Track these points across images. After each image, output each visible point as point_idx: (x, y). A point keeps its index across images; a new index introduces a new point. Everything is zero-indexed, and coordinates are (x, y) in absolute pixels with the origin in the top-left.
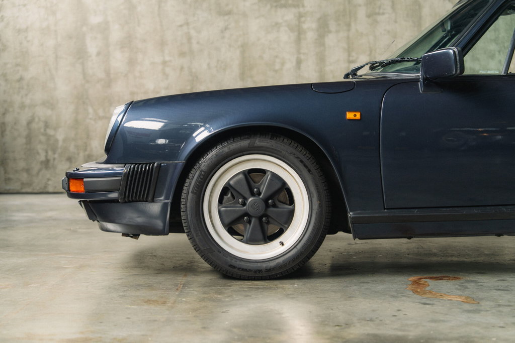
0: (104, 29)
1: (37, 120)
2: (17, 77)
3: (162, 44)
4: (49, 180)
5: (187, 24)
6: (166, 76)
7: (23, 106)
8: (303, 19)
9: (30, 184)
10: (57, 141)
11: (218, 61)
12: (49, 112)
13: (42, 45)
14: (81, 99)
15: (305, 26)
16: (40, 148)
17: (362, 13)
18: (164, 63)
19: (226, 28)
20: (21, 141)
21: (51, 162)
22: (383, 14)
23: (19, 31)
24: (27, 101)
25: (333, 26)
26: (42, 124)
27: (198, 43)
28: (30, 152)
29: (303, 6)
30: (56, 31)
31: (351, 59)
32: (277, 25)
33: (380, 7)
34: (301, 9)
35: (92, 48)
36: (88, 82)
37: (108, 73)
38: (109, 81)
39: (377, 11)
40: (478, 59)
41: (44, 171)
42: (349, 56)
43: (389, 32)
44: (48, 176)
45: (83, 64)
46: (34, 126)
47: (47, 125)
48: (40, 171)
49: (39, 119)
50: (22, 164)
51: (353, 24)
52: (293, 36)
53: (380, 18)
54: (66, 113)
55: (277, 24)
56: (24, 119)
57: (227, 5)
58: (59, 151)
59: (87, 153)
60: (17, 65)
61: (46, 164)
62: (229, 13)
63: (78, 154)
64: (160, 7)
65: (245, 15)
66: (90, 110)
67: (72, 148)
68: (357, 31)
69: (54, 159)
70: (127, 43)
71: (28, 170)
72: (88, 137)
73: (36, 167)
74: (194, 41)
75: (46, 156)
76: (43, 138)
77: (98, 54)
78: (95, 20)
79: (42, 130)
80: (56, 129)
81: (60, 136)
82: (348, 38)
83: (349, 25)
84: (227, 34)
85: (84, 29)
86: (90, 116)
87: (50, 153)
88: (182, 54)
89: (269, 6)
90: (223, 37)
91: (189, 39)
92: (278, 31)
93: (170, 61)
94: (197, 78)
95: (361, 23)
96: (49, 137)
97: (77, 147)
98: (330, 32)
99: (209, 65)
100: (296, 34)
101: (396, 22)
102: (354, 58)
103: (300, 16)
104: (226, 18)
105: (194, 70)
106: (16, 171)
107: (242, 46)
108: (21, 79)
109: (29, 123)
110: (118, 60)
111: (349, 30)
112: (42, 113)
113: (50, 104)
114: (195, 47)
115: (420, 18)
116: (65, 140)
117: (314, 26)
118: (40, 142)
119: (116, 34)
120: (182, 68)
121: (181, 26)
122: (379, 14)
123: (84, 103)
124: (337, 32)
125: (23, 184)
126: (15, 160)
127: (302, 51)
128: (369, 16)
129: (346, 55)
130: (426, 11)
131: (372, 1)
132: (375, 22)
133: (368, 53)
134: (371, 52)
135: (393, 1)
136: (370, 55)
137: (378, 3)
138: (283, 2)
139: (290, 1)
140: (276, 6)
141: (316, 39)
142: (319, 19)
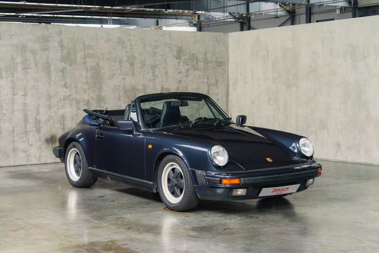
17: (19, 67)
22: (31, 68)
25: (4, 74)
31: (14, 93)
33: (29, 65)
39: (27, 66)
40: (79, 93)
42: (13, 91)
43: (34, 78)
51: (15, 74)
53: (29, 71)
68: (17, 77)
82: (13, 81)
83: (13, 74)
95: (19, 73)
98: (2, 78)
101: (37, 73)
111: (13, 77)
115: (50, 71)
122: (29, 68)
124: (7, 78)
128: (23, 70)
129: (12, 90)
130: (52, 67)
131: (25, 61)
132: (27, 73)
133: (23, 89)
134: (25, 89)
135: (35, 62)
136: (24, 90)
137: (28, 62)
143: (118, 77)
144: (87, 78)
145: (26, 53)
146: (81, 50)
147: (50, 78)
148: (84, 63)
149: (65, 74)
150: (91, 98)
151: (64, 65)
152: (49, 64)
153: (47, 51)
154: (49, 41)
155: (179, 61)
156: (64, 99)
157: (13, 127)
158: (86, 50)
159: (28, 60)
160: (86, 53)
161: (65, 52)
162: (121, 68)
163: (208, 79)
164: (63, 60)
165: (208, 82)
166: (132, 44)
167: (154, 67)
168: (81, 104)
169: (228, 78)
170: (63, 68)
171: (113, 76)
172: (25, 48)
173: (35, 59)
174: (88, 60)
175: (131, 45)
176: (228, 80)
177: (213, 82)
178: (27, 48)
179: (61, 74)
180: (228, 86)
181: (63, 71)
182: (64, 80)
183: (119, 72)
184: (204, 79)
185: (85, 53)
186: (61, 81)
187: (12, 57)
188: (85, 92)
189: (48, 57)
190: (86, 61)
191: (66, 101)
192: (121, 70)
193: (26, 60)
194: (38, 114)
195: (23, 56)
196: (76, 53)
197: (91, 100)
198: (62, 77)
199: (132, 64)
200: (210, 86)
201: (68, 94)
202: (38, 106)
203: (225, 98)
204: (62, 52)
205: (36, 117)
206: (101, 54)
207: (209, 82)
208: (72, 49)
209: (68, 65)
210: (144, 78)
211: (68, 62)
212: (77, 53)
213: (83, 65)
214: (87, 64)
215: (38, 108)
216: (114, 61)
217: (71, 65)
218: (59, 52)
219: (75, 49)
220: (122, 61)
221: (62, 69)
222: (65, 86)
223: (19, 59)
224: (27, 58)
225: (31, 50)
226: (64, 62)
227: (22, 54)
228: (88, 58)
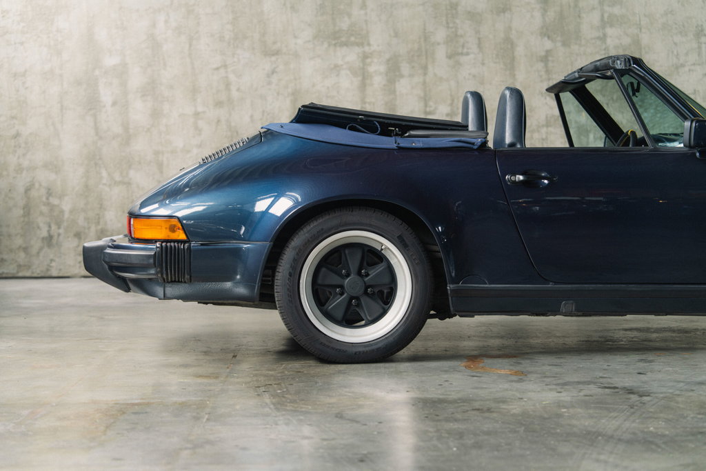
0: (121, 72)
1: (37, 185)
2: (13, 132)
3: (194, 91)
4: (52, 260)
5: (225, 66)
6: (198, 130)
7: (19, 169)
8: (369, 60)
9: (28, 267)
10: (62, 212)
11: (263, 112)
12: (53, 176)
13: (44, 92)
14: (93, 160)
15: (371, 69)
16: (41, 221)
17: (441, 53)
18: (197, 114)
19: (273, 72)
20: (18, 212)
21: (55, 237)
22: (468, 54)
23: (15, 75)
24: (26, 163)
25: (405, 68)
26: (43, 191)
27: (238, 90)
28: (28, 226)
29: (369, 45)
30: (61, 76)
31: (428, 109)
32: (336, 68)
33: (463, 46)
34: (367, 49)
35: (106, 96)
36: (101, 138)
37: (126, 127)
38: (127, 138)
39: (460, 50)
41: (46, 249)
42: (426, 106)
43: (474, 76)
44: (51, 256)
45: (95, 116)
46: (34, 193)
47: (49, 193)
48: (41, 249)
49: (40, 185)
50: (19, 241)
51: (430, 67)
52: (357, 81)
53: (463, 59)
54: (74, 177)
55: (336, 66)
56: (21, 184)
57: (275, 43)
58: (65, 224)
59: (100, 227)
60: (13, 118)
61: (49, 240)
62: (277, 53)
63: (89, 228)
64: (190, 45)
65: (296, 55)
66: (104, 174)
67: (81, 222)
68: (435, 75)
69: (59, 235)
70: (150, 89)
71: (25, 249)
72: (101, 207)
73: (36, 244)
74: (233, 88)
75: (49, 231)
76: (45, 209)
77: (114, 104)
78: (110, 61)
79: (44, 199)
80: (61, 197)
81: (66, 206)
82: (424, 83)
83: (425, 68)
84: (274, 79)
85: (97, 72)
86: (104, 181)
87: (54, 227)
88: (219, 104)
89: (326, 45)
90: (270, 83)
91: (228, 85)
92: (338, 75)
93: (204, 112)
94: (237, 133)
95: (440, 65)
96: (52, 208)
97: (87, 219)
98: (402, 76)
99: (252, 117)
100: (360, 78)
101: (483, 64)
102: (432, 109)
103: (365, 57)
104: (273, 58)
105: (233, 124)
106: (11, 251)
107: (293, 94)
108: (17, 135)
109: (27, 190)
110: (139, 111)
111: (425, 74)
112: (44, 177)
113: (54, 166)
114: (235, 94)
115: (513, 59)
116: (71, 212)
117: (382, 68)
118: (42, 213)
119: (136, 79)
120: (219, 121)
121: (217, 69)
122: (462, 54)
123: (96, 164)
124: (411, 76)
125: (19, 266)
126: (9, 236)
127: (367, 100)
128: (449, 57)
129: (422, 104)
130: (520, 51)
131: (453, 38)
132: (458, 63)
133: (449, 102)
134: (453, 100)
135: (479, 39)
136: (451, 104)
137: (461, 40)
138: (343, 39)
139: (353, 39)
140: (335, 45)
141: (384, 85)
142: (388, 60)
143: (690, 70)
145: (457, 21)
146: (593, 9)
147: (514, 76)
148: (599, 38)
149: (550, 64)
151: (548, 44)
152: (512, 43)
153: (507, 15)
158: (606, 8)
159: (461, 36)
160: (606, 16)
161: (551, 14)
162: (700, 48)
164: (546, 32)
170: (547, 51)
171: (677, 68)
172: (455, 9)
173: (478, 32)
174: (609, 31)
178: (459, 8)
179: (540, 66)
181: (545, 58)
183: (693, 58)
185: (602, 16)
186: (542, 81)
187: (425, 29)
189: (510, 28)
190: (605, 35)
191: (551, 129)
192: (699, 54)
193: (456, 35)
195: (448, 27)
196: (579, 17)
198: (543, 73)
204: (543, 15)
206: (645, 15)
208: (570, 6)
209: (559, 44)
211: (559, 38)
212: (583, 15)
213: (598, 42)
214: (609, 41)
216: (681, 33)
217: (565, 44)
218: (537, 14)
219: (576, 6)
220: (702, 30)
221: (543, 54)
223: (440, 35)
224: (460, 32)
225: (469, 12)
226: (549, 37)
227: (447, 23)
228: (611, 26)
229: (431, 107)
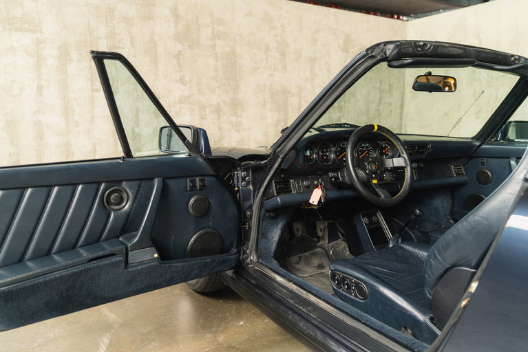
8: (42, 45)
15: (45, 53)
17: (102, 45)
25: (74, 55)
29: (41, 32)
31: (94, 87)
32: (12, 49)
33: (120, 42)
34: (40, 35)
39: (117, 44)
40: (203, 93)
42: (93, 85)
52: (32, 61)
55: (12, 47)
82: (90, 67)
92: (14, 55)
98: (72, 61)
100: (35, 59)
101: (135, 56)
103: (38, 42)
115: (156, 55)
117: (55, 53)
122: (119, 48)
124: (79, 61)
127: (43, 77)
128: (110, 49)
129: (89, 83)
130: (161, 49)
131: (112, 35)
135: (131, 37)
137: (118, 37)
138: (18, 25)
139: (26, 26)
140: (10, 29)
141: (57, 67)
142: (59, 47)
143: (262, 72)
144: (216, 70)
145: (115, 22)
146: (208, 26)
147: (157, 67)
148: (212, 46)
149: (181, 61)
150: (223, 101)
151: (179, 47)
152: (155, 43)
153: (151, 22)
154: (154, 6)
155: (345, 54)
156: (180, 102)
157: (94, 146)
158: (216, 26)
159: (118, 34)
160: (215, 31)
161: (181, 26)
162: (267, 58)
163: (381, 84)
164: (178, 38)
165: (380, 88)
166: (283, 24)
167: (313, 61)
168: (207, 110)
169: (404, 83)
170: (179, 51)
171: (255, 70)
172: (113, 13)
173: (130, 32)
174: (217, 42)
175: (282, 26)
176: (403, 86)
177: (387, 88)
178: (116, 12)
179: (175, 61)
180: (403, 93)
181: (178, 56)
182: (181, 71)
183: (264, 64)
184: (376, 83)
185: (213, 31)
186: (176, 72)
187: (89, 26)
188: (214, 91)
189: (154, 33)
190: (215, 45)
191: (182, 105)
192: (267, 62)
193: (114, 33)
194: (138, 124)
195: (107, 26)
196: (199, 30)
197: (222, 105)
198: (176, 67)
199: (283, 54)
200: (383, 92)
201: (186, 94)
202: (138, 111)
203: (398, 110)
204: (176, 26)
205: (133, 129)
206: (238, 34)
207: (382, 88)
208: (193, 22)
209: (186, 47)
210: (299, 75)
211: (186, 43)
212: (201, 29)
213: (211, 49)
214: (217, 48)
215: (137, 115)
216: (257, 48)
217: (191, 48)
218: (172, 25)
219: (197, 22)
220: (268, 48)
221: (177, 53)
222: (182, 80)
223: (102, 31)
224: (117, 31)
225: (123, 17)
226: (180, 42)
227: (107, 23)
228: (219, 39)
229: (96, 86)
